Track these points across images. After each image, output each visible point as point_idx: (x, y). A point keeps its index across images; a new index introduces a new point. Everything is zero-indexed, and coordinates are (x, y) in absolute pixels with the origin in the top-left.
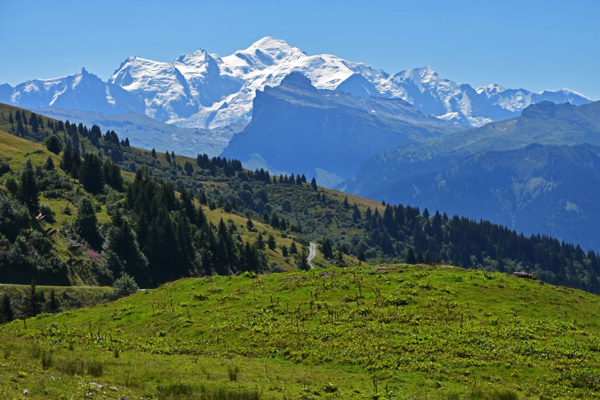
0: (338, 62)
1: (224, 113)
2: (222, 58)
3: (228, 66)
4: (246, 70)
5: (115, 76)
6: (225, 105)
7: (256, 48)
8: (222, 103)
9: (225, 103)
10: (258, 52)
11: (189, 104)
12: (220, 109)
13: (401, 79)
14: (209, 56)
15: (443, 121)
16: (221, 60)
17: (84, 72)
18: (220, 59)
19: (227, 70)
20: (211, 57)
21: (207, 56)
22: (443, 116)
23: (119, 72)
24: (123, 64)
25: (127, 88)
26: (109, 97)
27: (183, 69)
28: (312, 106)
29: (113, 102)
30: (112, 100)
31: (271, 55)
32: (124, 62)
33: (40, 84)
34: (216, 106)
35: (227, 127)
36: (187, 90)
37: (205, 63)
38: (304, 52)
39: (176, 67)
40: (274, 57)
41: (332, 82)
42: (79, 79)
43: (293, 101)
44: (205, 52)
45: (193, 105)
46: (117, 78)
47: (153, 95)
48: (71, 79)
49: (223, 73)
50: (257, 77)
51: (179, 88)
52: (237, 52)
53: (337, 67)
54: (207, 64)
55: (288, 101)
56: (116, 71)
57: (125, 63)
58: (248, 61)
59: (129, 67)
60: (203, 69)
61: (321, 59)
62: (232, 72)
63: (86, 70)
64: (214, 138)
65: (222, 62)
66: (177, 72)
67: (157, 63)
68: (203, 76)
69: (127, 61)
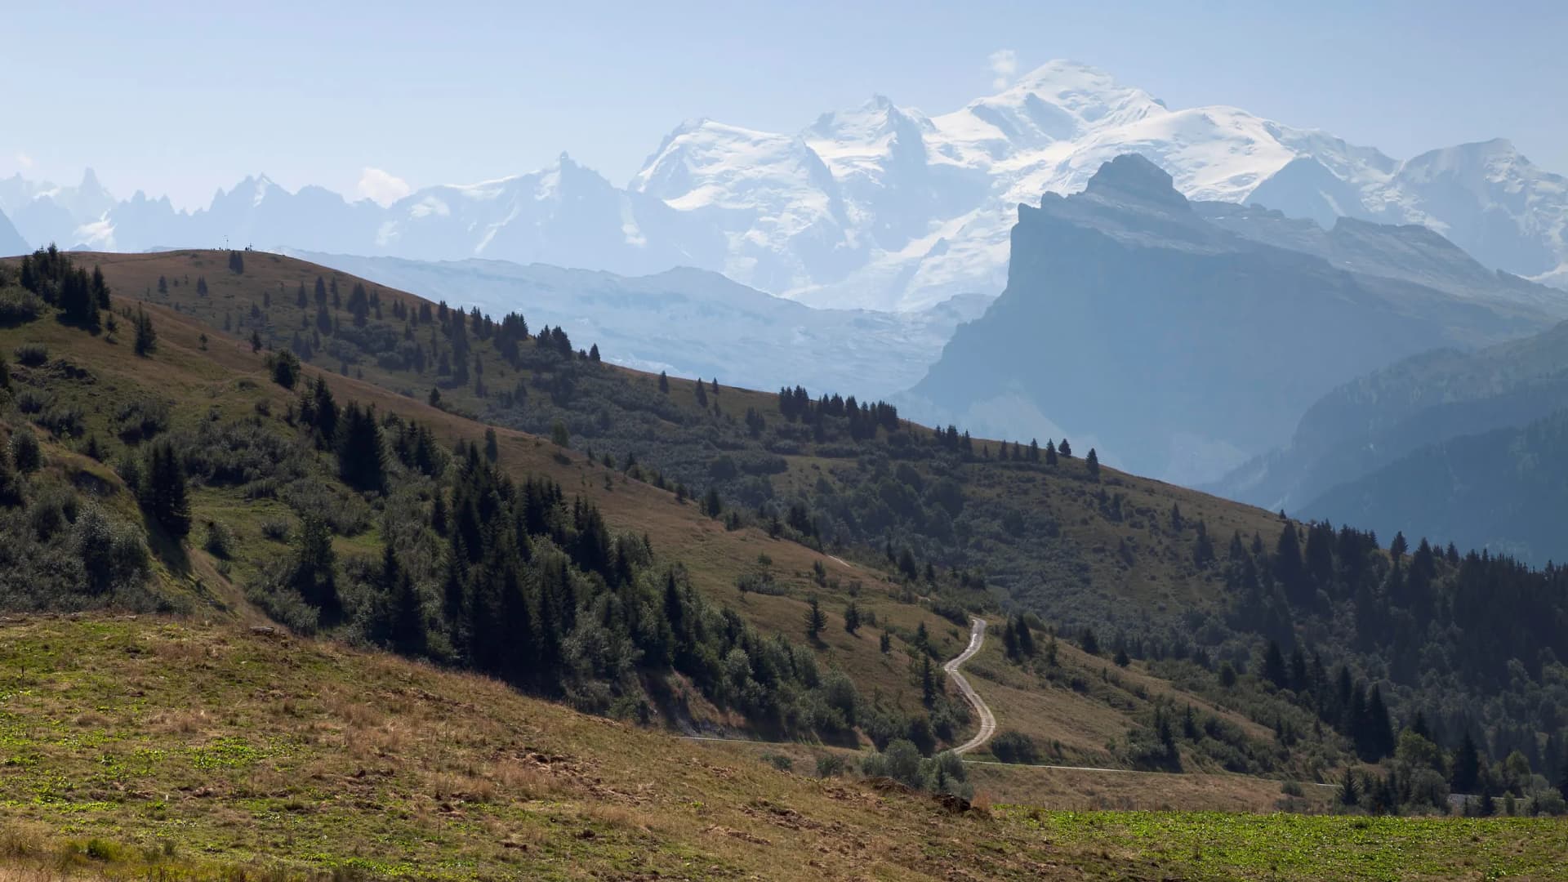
0: (1253, 128)
1: (935, 267)
2: (933, 120)
3: (949, 141)
4: (997, 151)
5: (647, 174)
6: (941, 247)
7: (1028, 91)
8: (931, 240)
9: (942, 240)
10: (1031, 100)
11: (843, 244)
12: (926, 257)
13: (1429, 173)
14: (897, 114)
15: (1540, 287)
16: (932, 125)
17: (566, 163)
18: (928, 122)
19: (948, 150)
20: (905, 117)
21: (893, 114)
22: (1546, 275)
23: (657, 161)
24: (668, 140)
25: (675, 204)
26: (629, 228)
27: (826, 150)
28: (1174, 246)
29: (641, 241)
30: (637, 236)
31: (1068, 111)
32: (670, 134)
33: (452, 197)
34: (916, 248)
35: (940, 306)
36: (837, 207)
37: (886, 133)
38: (1158, 102)
39: (811, 144)
40: (1075, 114)
41: (1236, 181)
42: (552, 180)
43: (1122, 235)
44: (887, 105)
45: (855, 245)
46: (653, 176)
47: (747, 220)
48: (529, 183)
49: (937, 159)
50: (1029, 170)
51: (816, 202)
52: (974, 104)
53: (1249, 141)
54: (894, 134)
55: (1106, 233)
56: (650, 160)
57: (672, 138)
58: (1006, 127)
59: (683, 148)
60: (881, 149)
61: (1205, 118)
62: (959, 158)
63: (571, 157)
64: (905, 337)
65: (933, 129)
66: (812, 160)
67: (757, 135)
68: (881, 169)
69: (680, 131)
